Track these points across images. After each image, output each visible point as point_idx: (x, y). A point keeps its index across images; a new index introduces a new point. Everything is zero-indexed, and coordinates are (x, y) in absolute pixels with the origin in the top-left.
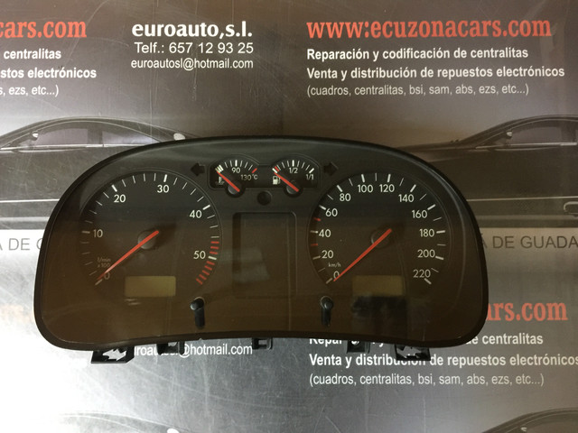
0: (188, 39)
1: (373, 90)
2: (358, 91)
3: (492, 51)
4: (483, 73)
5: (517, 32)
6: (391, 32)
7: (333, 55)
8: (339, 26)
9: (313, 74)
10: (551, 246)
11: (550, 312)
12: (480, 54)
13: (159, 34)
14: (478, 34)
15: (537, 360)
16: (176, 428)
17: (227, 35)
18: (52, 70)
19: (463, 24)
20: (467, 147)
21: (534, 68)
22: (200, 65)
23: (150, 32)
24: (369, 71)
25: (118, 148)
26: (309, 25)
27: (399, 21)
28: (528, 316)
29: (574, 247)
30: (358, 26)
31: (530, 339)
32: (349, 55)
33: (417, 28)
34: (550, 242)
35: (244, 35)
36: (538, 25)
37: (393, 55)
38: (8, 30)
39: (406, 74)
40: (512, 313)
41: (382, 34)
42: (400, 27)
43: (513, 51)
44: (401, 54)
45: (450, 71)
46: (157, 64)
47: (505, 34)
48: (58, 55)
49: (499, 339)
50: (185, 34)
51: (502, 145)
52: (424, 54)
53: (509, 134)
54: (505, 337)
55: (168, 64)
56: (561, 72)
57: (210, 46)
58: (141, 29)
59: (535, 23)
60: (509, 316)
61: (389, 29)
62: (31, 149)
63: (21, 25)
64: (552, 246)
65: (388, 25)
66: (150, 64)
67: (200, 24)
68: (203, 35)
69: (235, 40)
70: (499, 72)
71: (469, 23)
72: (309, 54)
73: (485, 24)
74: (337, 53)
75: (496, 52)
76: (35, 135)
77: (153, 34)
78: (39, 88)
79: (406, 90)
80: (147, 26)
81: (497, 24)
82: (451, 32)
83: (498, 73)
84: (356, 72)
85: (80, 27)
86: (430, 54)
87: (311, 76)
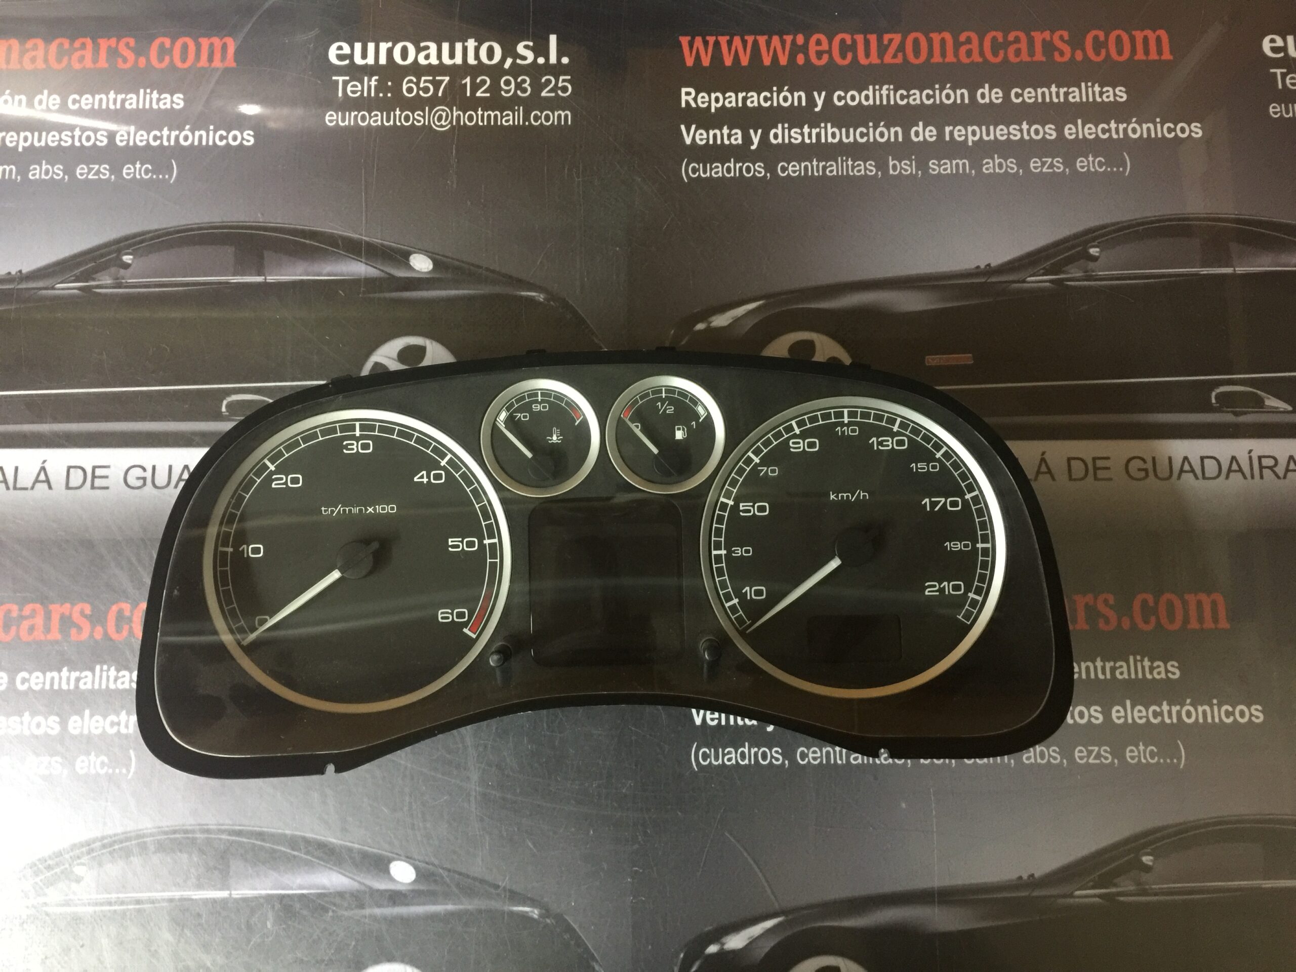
0: (441, 69)
1: (815, 167)
2: (784, 169)
3: (1054, 89)
4: (1037, 132)
5: (1103, 52)
6: (850, 56)
7: (732, 100)
8: (745, 43)
9: (693, 136)
10: (1188, 477)
11: (1193, 613)
12: (1029, 95)
13: (383, 61)
14: (1025, 57)
15: (1170, 712)
16: (409, 859)
17: (519, 61)
18: (165, 132)
19: (994, 39)
20: (1011, 278)
21: (1140, 123)
22: (464, 120)
23: (364, 56)
24: (806, 130)
25: (294, 284)
26: (684, 40)
27: (865, 32)
28: (1146, 622)
29: (1236, 477)
30: (783, 43)
31: (1152, 669)
32: (766, 99)
33: (901, 48)
34: (1187, 467)
35: (553, 60)
36: (1146, 39)
37: (854, 98)
38: (78, 54)
39: (882, 135)
40: (1112, 615)
41: (831, 57)
42: (867, 43)
43: (1097, 89)
44: (869, 97)
45: (970, 129)
46: (376, 119)
47: (1079, 56)
48: (178, 101)
49: (1088, 668)
50: (434, 61)
51: (1079, 274)
52: (917, 97)
53: (1094, 251)
54: (1099, 664)
55: (399, 118)
56: (1196, 131)
57: (483, 82)
58: (347, 50)
59: (1139, 35)
60: (1107, 621)
61: (845, 49)
62: (119, 286)
63: (104, 43)
64: (1191, 475)
65: (843, 41)
66: (363, 118)
67: (464, 40)
68: (471, 61)
69: (534, 71)
70: (1069, 131)
71: (1005, 37)
72: (684, 98)
73: (1038, 36)
74: (741, 95)
75: (1062, 91)
76: (127, 259)
77: (370, 60)
78: (138, 166)
79: (882, 166)
80: (358, 46)
81: (1061, 38)
82: (969, 53)
83: (1066, 132)
84: (779, 132)
85: (224, 47)
86: (928, 97)
87: (688, 141)
